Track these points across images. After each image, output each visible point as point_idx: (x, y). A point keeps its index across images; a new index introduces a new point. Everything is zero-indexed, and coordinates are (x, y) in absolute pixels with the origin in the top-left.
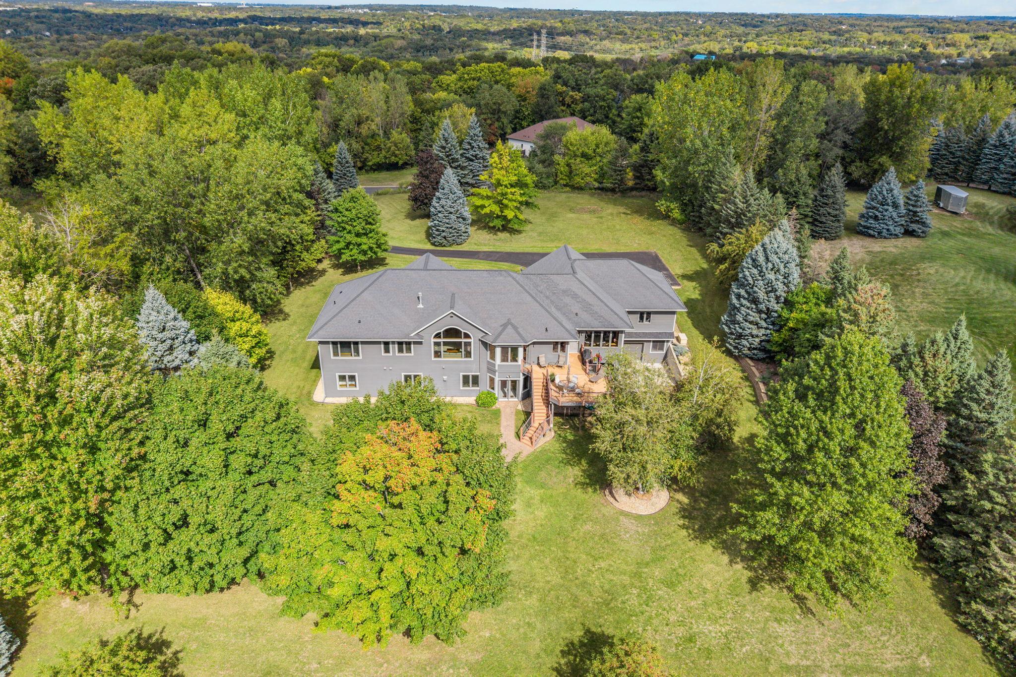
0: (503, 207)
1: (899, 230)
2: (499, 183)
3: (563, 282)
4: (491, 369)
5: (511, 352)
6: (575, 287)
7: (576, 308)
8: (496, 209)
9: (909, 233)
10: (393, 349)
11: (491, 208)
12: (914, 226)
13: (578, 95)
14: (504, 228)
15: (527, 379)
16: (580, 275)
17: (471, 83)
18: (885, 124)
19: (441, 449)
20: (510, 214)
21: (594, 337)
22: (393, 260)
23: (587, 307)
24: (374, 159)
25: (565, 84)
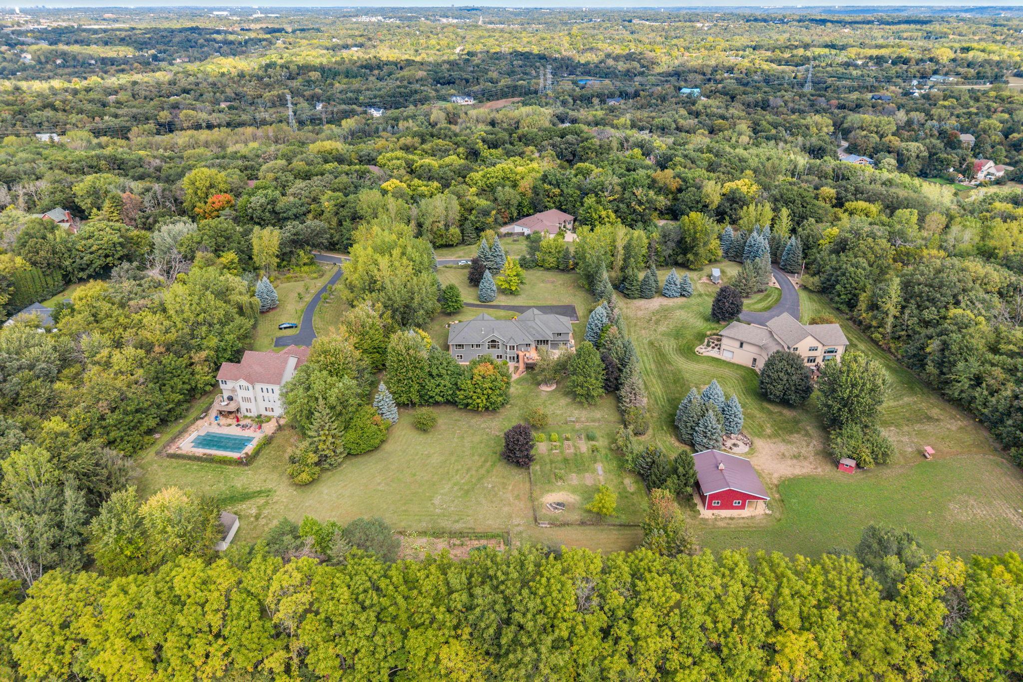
0: (510, 286)
1: (678, 295)
2: (509, 275)
3: (530, 323)
4: (506, 353)
5: (512, 348)
6: (534, 326)
7: (534, 332)
8: (507, 286)
9: (682, 295)
10: (475, 347)
11: (506, 286)
12: (684, 293)
13: (557, 191)
14: (511, 293)
15: (518, 356)
16: (537, 320)
17: (491, 180)
18: (688, 240)
19: (494, 368)
20: (514, 288)
21: (539, 342)
22: (466, 309)
23: (538, 332)
24: (439, 242)
25: (550, 183)
